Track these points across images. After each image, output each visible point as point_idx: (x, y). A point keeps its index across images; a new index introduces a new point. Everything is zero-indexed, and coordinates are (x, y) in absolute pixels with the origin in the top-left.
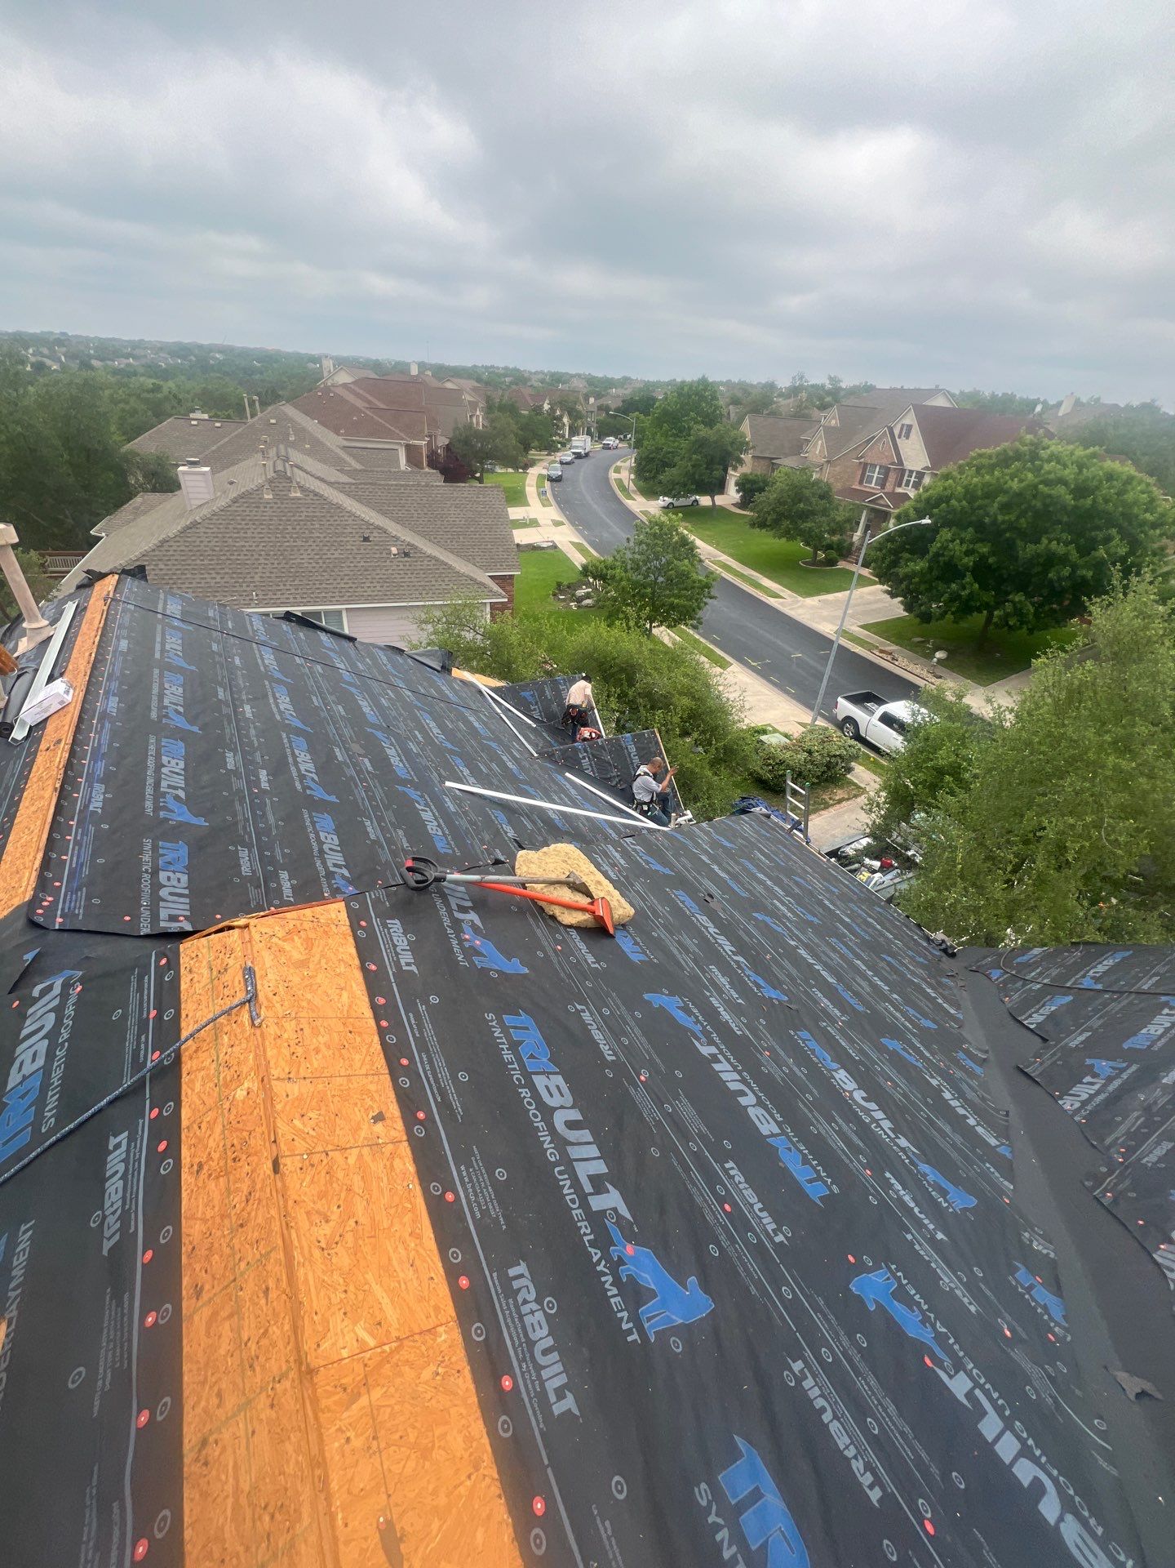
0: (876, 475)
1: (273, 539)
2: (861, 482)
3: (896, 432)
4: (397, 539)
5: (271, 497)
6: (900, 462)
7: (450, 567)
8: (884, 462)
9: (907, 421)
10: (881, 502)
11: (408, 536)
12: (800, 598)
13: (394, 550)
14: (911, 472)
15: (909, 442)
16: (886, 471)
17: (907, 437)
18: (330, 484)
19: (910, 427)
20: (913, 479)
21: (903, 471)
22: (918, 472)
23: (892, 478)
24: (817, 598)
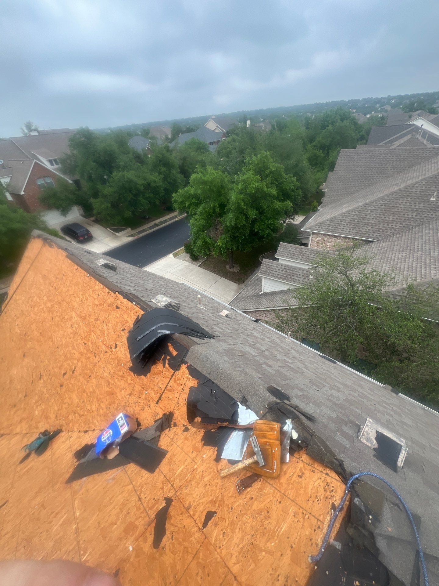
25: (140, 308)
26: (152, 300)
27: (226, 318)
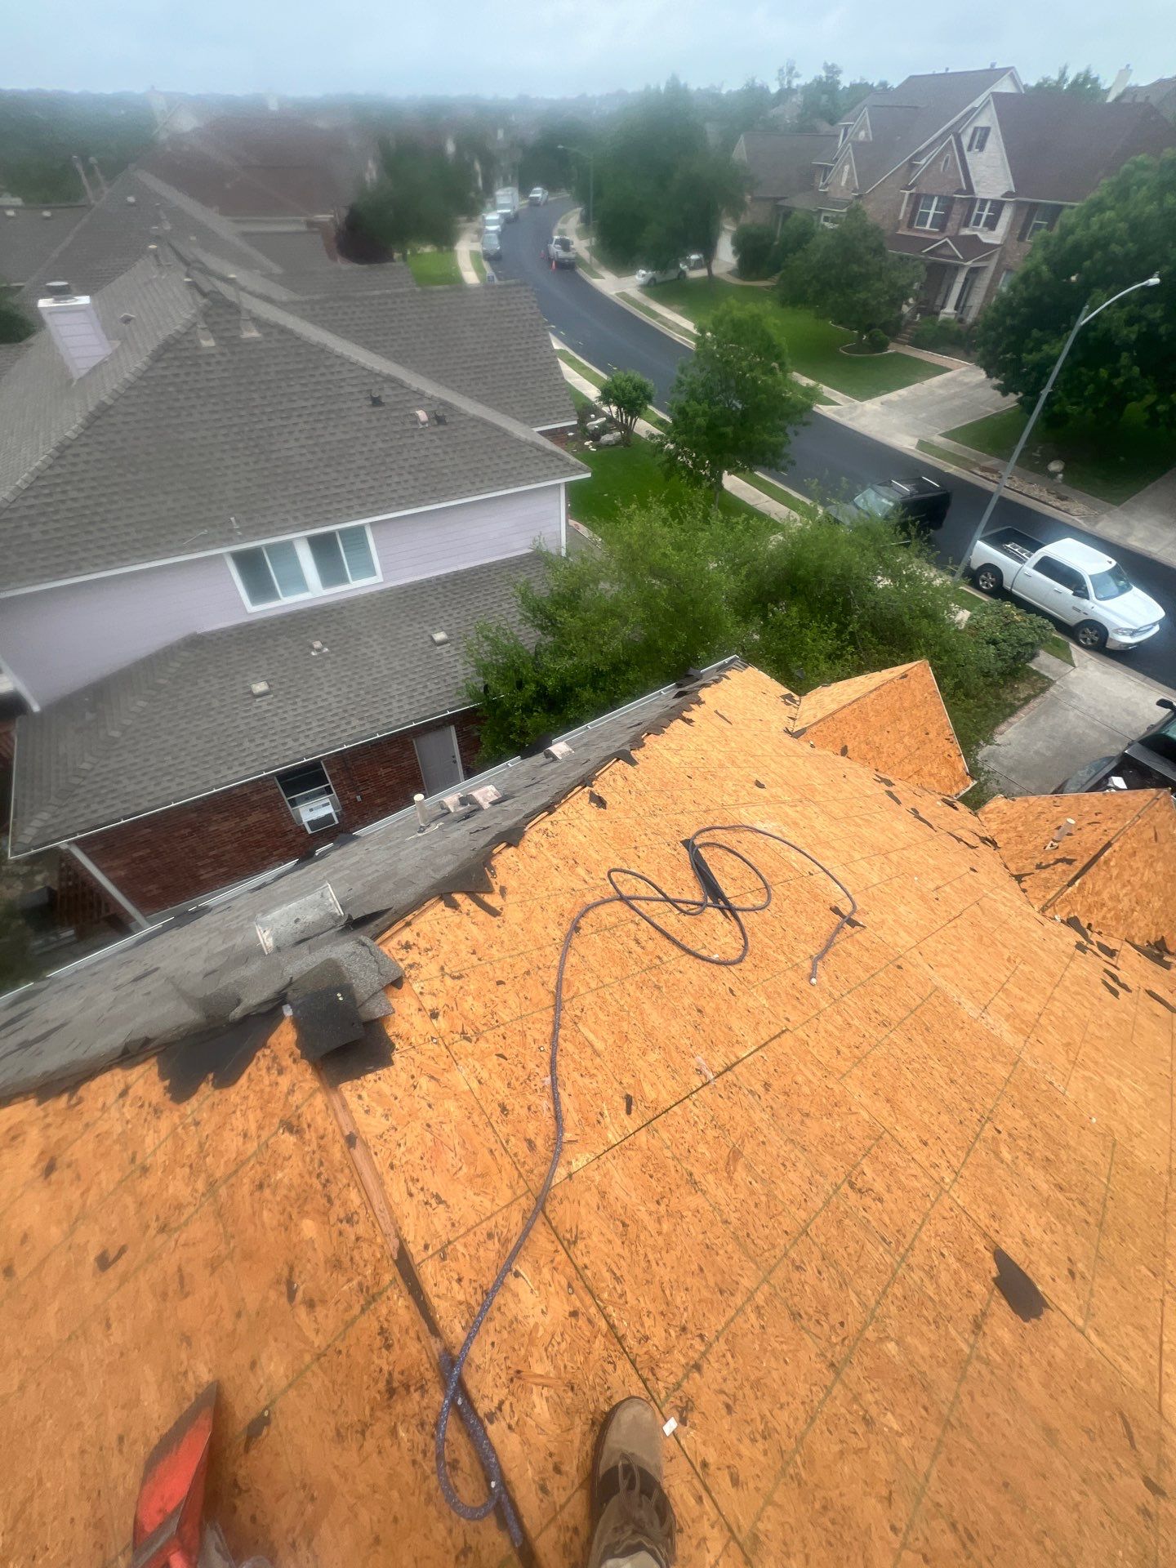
0: (932, 211)
1: (236, 420)
2: (910, 225)
3: (966, 141)
4: (420, 395)
5: (211, 343)
6: (970, 189)
7: (505, 434)
8: (947, 190)
9: (982, 122)
10: (944, 251)
11: (431, 389)
12: (857, 402)
13: (422, 415)
14: (984, 201)
15: (984, 155)
16: (947, 204)
17: (981, 147)
18: (282, 305)
19: (986, 131)
20: (986, 213)
21: (974, 200)
22: (994, 202)
23: (957, 213)
24: (878, 400)
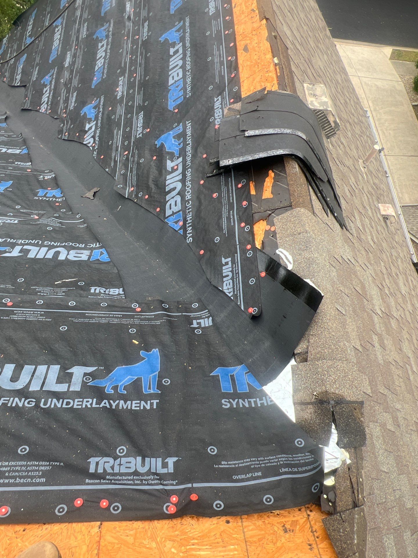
25: (277, 77)
26: (305, 85)
27: (381, 219)
